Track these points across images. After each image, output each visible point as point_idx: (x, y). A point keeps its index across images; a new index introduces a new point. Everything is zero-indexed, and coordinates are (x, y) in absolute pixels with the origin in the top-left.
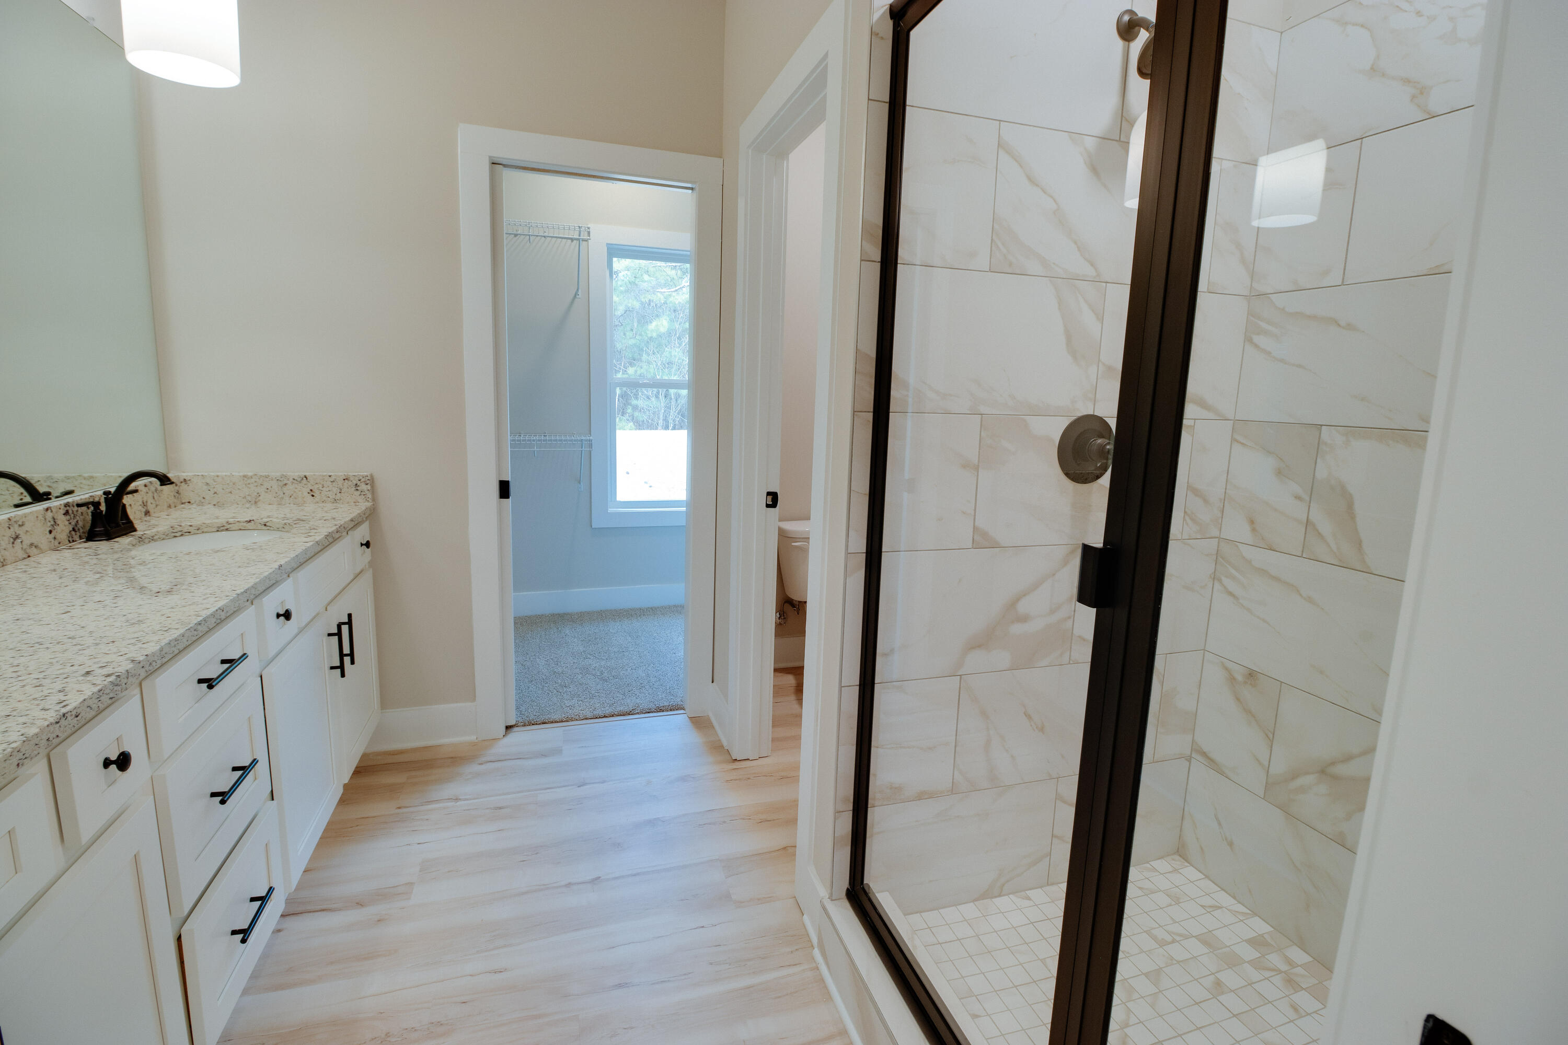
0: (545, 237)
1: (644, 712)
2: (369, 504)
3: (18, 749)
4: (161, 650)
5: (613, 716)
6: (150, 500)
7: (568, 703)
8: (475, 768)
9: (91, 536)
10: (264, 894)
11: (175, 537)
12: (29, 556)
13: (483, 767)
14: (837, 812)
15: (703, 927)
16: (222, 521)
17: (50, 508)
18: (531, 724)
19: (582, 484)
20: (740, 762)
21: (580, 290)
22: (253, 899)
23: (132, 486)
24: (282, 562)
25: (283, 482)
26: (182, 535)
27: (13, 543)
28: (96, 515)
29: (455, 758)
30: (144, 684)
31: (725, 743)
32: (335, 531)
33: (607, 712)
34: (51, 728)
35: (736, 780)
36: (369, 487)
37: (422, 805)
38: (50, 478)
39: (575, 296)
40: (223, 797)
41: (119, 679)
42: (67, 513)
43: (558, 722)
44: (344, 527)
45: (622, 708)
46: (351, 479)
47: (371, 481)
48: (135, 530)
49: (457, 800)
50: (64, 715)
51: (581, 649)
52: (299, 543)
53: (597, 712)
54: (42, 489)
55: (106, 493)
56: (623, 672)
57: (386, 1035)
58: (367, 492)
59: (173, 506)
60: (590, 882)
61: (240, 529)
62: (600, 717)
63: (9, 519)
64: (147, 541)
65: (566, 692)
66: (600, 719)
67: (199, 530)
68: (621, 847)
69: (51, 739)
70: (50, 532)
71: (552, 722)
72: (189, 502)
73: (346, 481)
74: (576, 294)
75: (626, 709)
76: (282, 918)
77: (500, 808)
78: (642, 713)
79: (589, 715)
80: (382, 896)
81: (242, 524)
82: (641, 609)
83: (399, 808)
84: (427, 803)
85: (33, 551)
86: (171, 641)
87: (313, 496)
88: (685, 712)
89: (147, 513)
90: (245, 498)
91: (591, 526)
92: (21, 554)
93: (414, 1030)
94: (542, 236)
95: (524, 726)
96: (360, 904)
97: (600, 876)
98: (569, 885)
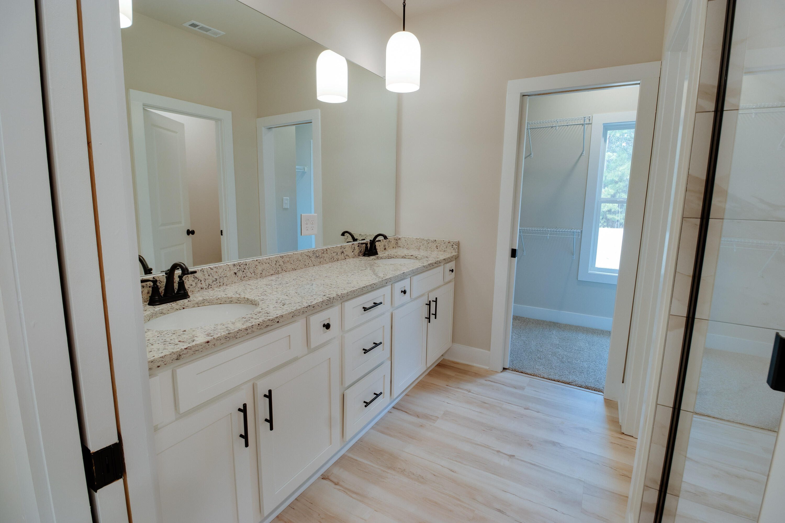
0: (567, 126)
1: (578, 385)
2: (455, 254)
3: (293, 312)
4: (347, 293)
5: (559, 382)
6: (387, 245)
7: (537, 367)
8: (482, 381)
9: (364, 255)
10: (378, 393)
11: (389, 258)
12: (345, 259)
13: (485, 382)
14: (646, 487)
15: (556, 510)
16: (403, 255)
17: (354, 244)
18: (515, 371)
19: (574, 255)
20: (626, 435)
21: (584, 151)
22: (375, 394)
23: (377, 239)
24: (405, 271)
25: (428, 241)
26: (391, 258)
27: (341, 254)
28: (366, 247)
29: (477, 374)
30: (342, 303)
31: (620, 421)
32: (435, 263)
33: (556, 378)
34: (305, 308)
35: (618, 444)
36: (457, 247)
37: (455, 388)
38: (366, 235)
39: (582, 154)
40: (366, 351)
41: (330, 299)
42: (359, 246)
43: (529, 374)
44: (439, 262)
45: (565, 379)
46: (451, 243)
47: (458, 244)
48: (378, 254)
49: (469, 392)
50: (309, 306)
51: (557, 343)
52: (417, 264)
53: (550, 377)
54: (356, 238)
55: (371, 240)
56: (575, 361)
57: (404, 470)
58: (456, 249)
59: (394, 247)
60: (509, 456)
61: (409, 258)
62: (551, 380)
63: (341, 246)
64: (380, 258)
65: (539, 361)
66: (551, 381)
67: (396, 257)
68: (532, 447)
69: (304, 312)
70: (353, 252)
71: (526, 374)
72: (400, 247)
73: (449, 243)
74: (582, 153)
75: (567, 381)
76: (393, 408)
77: (485, 403)
78: (576, 386)
79: (546, 376)
80: (426, 417)
81: (410, 256)
82: (602, 331)
83: (447, 386)
84: (457, 388)
85: (347, 257)
86: (351, 291)
87: (437, 248)
88: (603, 394)
89: (385, 249)
90: (416, 247)
91: (578, 279)
92: (343, 258)
93: (413, 474)
94: (565, 125)
95: (512, 370)
96: (418, 416)
97: (515, 455)
98: (498, 451)
